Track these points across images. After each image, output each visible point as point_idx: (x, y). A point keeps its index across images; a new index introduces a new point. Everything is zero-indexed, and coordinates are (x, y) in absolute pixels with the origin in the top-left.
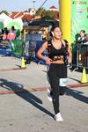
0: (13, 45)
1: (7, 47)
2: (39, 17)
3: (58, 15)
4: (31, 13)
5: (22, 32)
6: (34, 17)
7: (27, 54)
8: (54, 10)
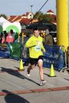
0: (11, 47)
1: (6, 50)
2: (37, 21)
3: (55, 18)
4: (29, 17)
5: (21, 35)
6: (32, 20)
7: (25, 57)
8: (51, 13)
